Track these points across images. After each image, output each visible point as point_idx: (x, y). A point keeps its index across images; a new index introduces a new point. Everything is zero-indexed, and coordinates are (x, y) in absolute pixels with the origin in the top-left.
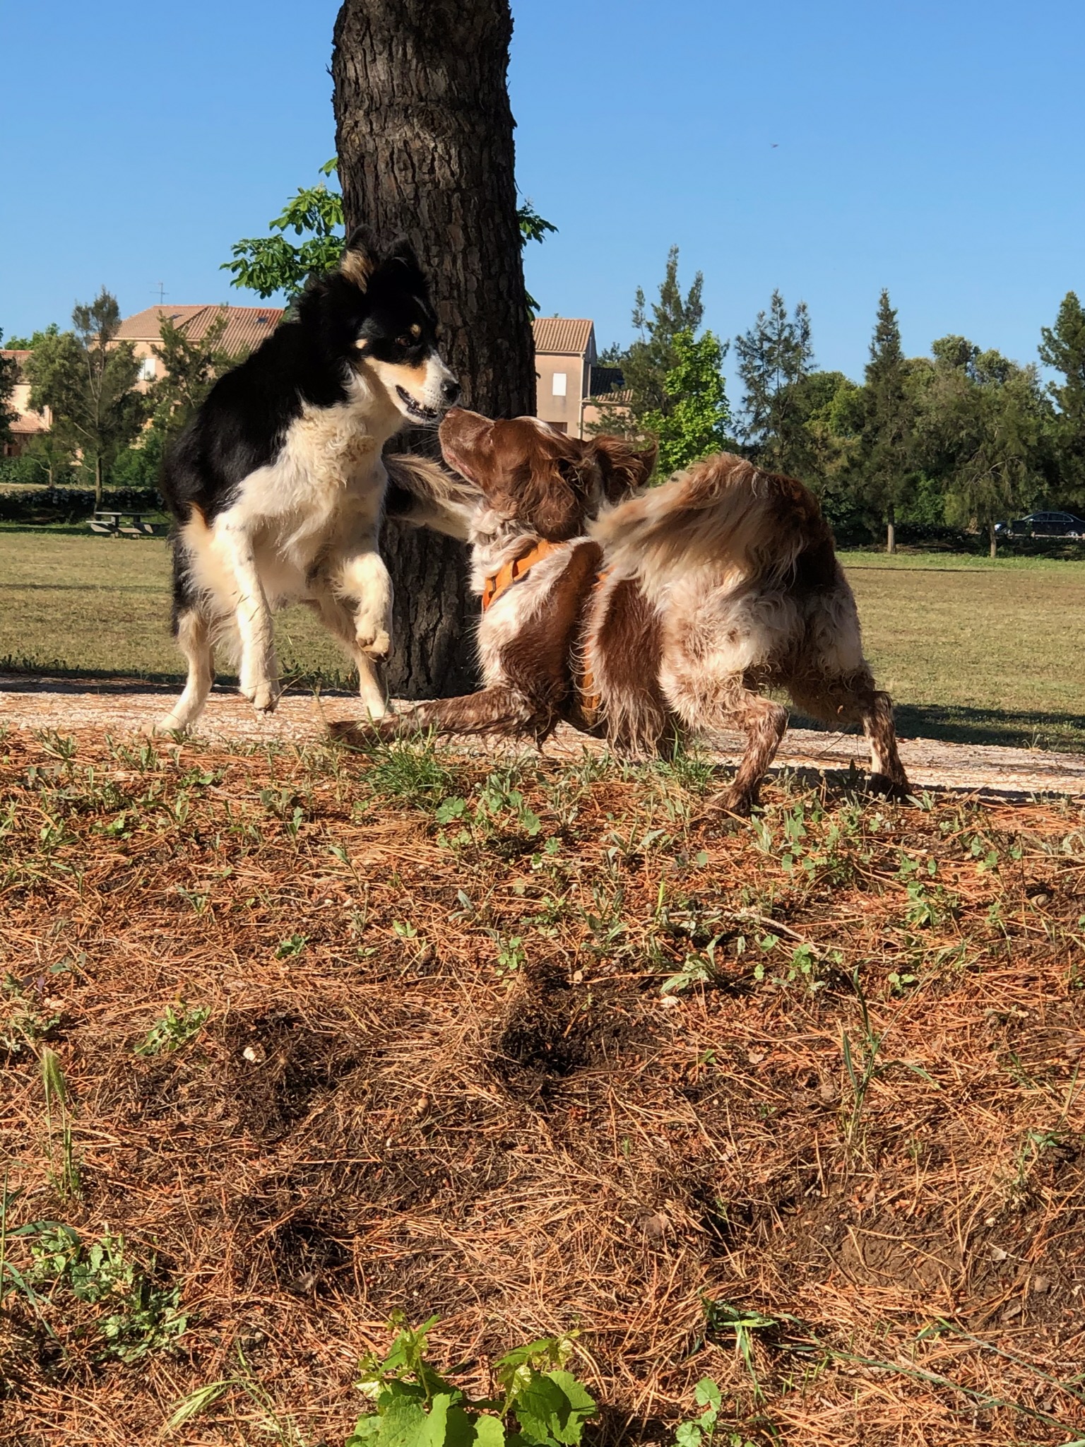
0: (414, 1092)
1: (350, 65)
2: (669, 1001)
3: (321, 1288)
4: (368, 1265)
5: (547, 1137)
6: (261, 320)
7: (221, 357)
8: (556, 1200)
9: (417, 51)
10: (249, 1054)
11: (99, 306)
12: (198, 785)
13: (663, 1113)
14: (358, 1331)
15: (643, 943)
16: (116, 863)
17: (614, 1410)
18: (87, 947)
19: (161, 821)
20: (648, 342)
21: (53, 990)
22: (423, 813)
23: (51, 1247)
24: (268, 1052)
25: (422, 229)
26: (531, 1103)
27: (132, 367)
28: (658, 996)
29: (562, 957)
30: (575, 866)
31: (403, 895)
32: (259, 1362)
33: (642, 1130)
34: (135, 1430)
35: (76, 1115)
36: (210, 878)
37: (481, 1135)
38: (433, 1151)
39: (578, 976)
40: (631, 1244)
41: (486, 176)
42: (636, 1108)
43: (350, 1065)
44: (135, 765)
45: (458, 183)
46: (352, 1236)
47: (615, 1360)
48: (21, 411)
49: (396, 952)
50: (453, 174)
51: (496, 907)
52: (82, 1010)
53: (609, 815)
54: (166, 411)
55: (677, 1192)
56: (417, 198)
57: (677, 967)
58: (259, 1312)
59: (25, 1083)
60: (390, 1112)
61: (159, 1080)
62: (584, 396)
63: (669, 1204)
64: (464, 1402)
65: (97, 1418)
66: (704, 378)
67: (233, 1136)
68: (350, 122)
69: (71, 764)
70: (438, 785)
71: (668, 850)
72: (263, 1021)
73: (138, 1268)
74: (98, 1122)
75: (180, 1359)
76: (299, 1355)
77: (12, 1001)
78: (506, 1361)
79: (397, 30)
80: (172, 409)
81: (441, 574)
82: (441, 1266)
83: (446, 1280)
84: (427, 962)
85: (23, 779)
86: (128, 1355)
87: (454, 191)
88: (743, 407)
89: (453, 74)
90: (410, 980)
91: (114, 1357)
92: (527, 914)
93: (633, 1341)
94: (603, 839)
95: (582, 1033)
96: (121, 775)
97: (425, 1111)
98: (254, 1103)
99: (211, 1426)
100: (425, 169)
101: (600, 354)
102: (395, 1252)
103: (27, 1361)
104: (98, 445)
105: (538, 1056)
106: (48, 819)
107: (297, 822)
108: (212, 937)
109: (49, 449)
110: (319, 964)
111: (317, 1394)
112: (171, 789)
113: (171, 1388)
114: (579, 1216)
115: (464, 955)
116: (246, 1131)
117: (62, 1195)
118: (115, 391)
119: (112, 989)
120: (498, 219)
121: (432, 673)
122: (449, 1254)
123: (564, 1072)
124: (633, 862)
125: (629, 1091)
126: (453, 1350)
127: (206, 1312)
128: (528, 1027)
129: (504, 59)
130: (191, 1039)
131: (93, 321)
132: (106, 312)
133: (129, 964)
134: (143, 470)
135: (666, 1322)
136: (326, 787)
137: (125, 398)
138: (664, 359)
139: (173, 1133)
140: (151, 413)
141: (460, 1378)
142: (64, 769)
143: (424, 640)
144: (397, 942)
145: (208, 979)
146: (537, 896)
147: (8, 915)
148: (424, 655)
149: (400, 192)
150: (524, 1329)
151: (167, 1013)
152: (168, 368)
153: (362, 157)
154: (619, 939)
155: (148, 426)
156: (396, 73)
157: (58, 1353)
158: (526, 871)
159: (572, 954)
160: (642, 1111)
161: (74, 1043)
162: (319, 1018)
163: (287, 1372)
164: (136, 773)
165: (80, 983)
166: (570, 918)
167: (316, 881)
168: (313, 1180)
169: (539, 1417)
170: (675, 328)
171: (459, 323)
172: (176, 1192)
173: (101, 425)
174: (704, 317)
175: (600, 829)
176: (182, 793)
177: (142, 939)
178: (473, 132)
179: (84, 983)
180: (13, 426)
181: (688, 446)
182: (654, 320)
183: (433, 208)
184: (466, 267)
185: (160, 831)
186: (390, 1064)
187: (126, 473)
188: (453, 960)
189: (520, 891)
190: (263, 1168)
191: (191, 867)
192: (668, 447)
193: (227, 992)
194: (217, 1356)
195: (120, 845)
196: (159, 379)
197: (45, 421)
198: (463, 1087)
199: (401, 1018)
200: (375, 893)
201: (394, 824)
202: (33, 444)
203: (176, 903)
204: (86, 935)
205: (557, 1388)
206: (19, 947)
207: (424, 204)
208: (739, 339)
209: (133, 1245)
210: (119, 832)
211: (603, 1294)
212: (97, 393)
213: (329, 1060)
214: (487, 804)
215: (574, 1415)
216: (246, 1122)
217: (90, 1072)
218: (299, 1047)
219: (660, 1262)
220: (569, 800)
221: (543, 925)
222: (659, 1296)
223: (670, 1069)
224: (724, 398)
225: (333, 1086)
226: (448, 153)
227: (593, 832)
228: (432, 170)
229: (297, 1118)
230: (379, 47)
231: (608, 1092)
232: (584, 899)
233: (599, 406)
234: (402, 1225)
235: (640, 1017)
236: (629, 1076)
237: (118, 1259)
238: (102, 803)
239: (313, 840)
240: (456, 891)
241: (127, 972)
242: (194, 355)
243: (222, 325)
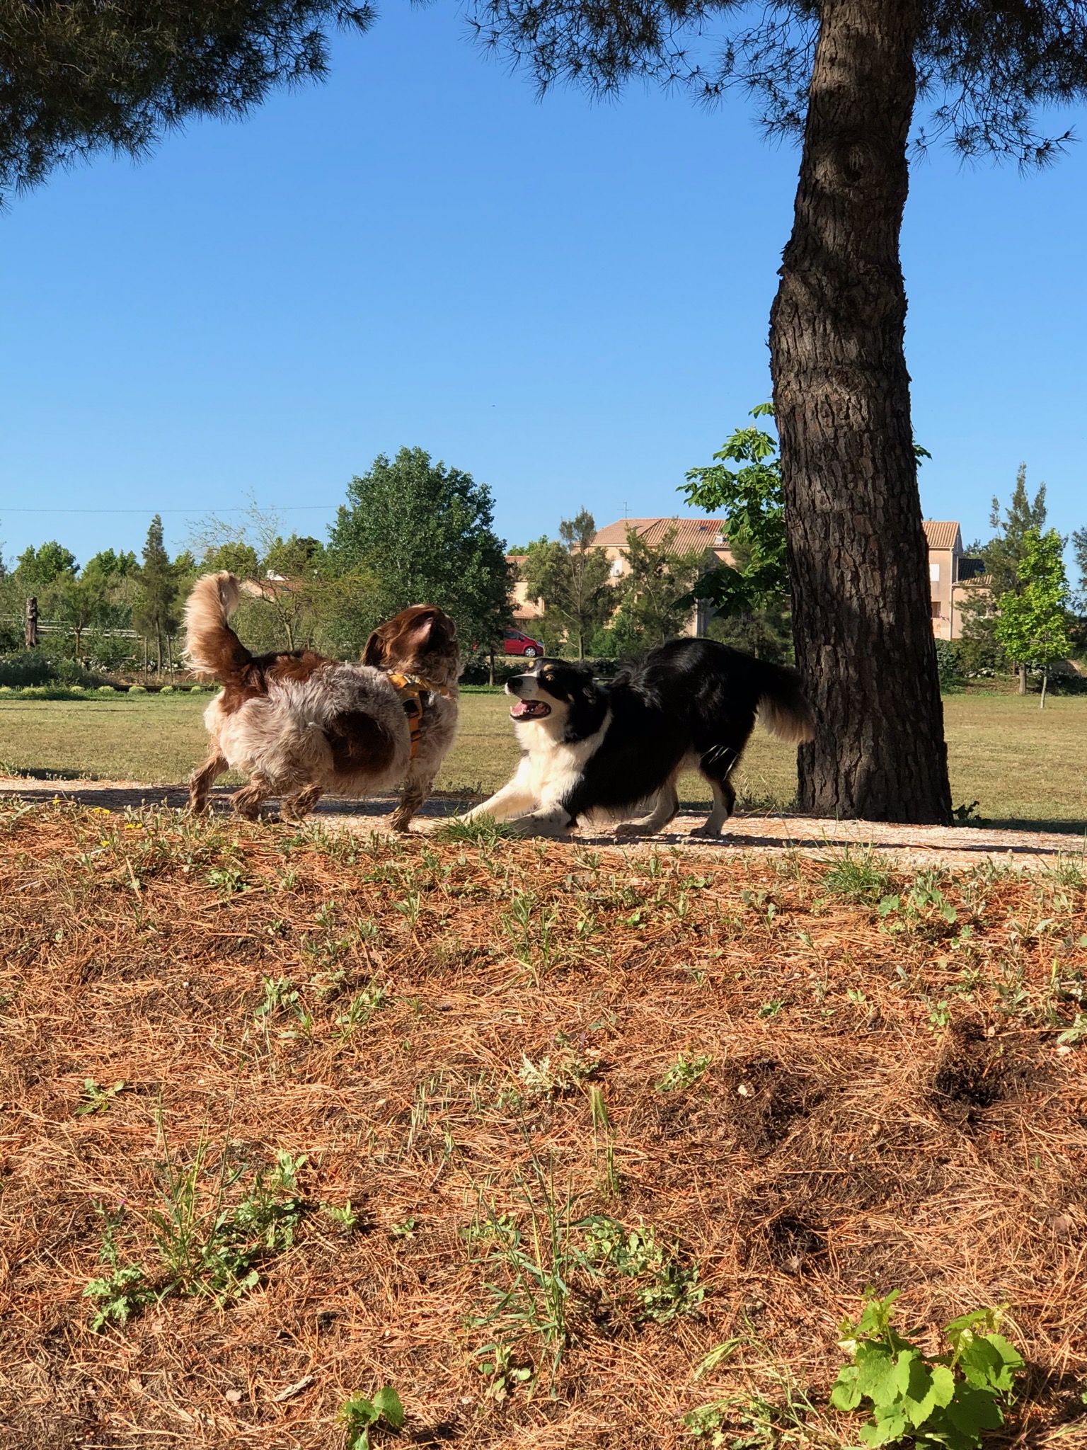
0: (870, 1119)
1: (783, 339)
2: (1063, 1050)
3: (805, 1269)
4: (840, 1252)
5: (974, 1155)
6: (702, 529)
7: (673, 558)
8: (983, 1203)
9: (835, 327)
10: (742, 1090)
11: (579, 521)
12: (694, 888)
13: (1063, 1137)
14: (835, 1302)
15: (1041, 1006)
16: (635, 947)
17: (1036, 1366)
18: (616, 1010)
19: (668, 915)
20: (1003, 538)
21: (592, 1043)
22: (865, 907)
23: (599, 1234)
24: (757, 1088)
25: (840, 461)
26: (960, 1128)
27: (605, 566)
28: (1055, 1046)
29: (979, 1017)
30: (985, 946)
31: (854, 970)
32: (760, 1324)
33: (1048, 1150)
34: (669, 1374)
35: (614, 1136)
36: (706, 957)
37: (922, 1152)
38: (886, 1165)
39: (991, 1031)
40: (1044, 1238)
41: (888, 420)
42: (1042, 1132)
43: (819, 1099)
44: (647, 873)
45: (867, 425)
46: (826, 1229)
47: (1036, 1328)
48: (521, 603)
49: (851, 1013)
50: (863, 419)
51: (926, 978)
52: (614, 1057)
53: (1009, 908)
54: (631, 600)
55: (1078, 1197)
56: (836, 438)
57: (1069, 1024)
58: (758, 1286)
59: (574, 1112)
60: (851, 1134)
61: (674, 1110)
62: (954, 581)
63: (1072, 1208)
64: (921, 1357)
65: (639, 1364)
66: (1049, 564)
67: (732, 1152)
68: (783, 382)
69: (598, 874)
70: (876, 886)
71: (1057, 934)
72: (752, 1066)
73: (666, 1252)
74: (630, 1141)
75: (700, 1321)
76: (791, 1319)
77: (562, 1051)
78: (953, 1326)
79: (819, 311)
80: (635, 599)
81: (861, 723)
82: (896, 1253)
83: (901, 1263)
84: (875, 1021)
85: (562, 885)
86: (662, 1317)
87: (865, 432)
88: (1080, 587)
89: (862, 343)
90: (862, 1034)
91: (650, 1319)
92: (950, 984)
93: (1049, 1313)
94: (1006, 926)
95: (997, 1074)
96: (635, 881)
97: (879, 1134)
98: (748, 1127)
99: (726, 1372)
100: (842, 416)
101: (965, 548)
102: (861, 1241)
103: (585, 1320)
104: (580, 627)
105: (964, 1092)
106: (582, 915)
107: (771, 915)
108: (711, 1003)
109: (542, 630)
110: (792, 1022)
111: (805, 1350)
112: (674, 890)
113: (694, 1343)
114: (1001, 1216)
115: (902, 1015)
116: (742, 1148)
117: (605, 1196)
118: (592, 586)
119: (636, 1041)
120: (898, 452)
121: (854, 799)
122: (901, 1244)
123: (984, 1104)
124: (1030, 944)
125: (1036, 1119)
126: (908, 1318)
127: (719, 1285)
128: (955, 1070)
129: (902, 330)
130: (698, 1079)
131: (575, 532)
132: (585, 526)
133: (649, 1023)
134: (614, 645)
135: (1074, 1298)
136: (791, 888)
137: (599, 591)
138: (1017, 551)
139: (688, 1149)
140: (619, 601)
141: (915, 1339)
142: (593, 876)
143: (848, 774)
144: (851, 1005)
145: (709, 1034)
146: (957, 970)
147: (556, 986)
148: (848, 786)
149: (823, 434)
150: (963, 1303)
151: (679, 1061)
152: (633, 567)
153: (793, 408)
154: (1022, 1004)
155: (617, 611)
156: (819, 344)
157: (607, 1315)
158: (947, 951)
159: (986, 1014)
160: (1047, 1135)
161: (609, 1082)
162: (794, 1063)
163: (782, 1332)
164: (647, 880)
165: (612, 1037)
166: (983, 986)
167: (788, 960)
168: (794, 1186)
169: (980, 1369)
170: (1024, 527)
171: (871, 532)
172: (691, 1194)
173: (582, 611)
174: (1047, 517)
175: (1002, 919)
176: (682, 894)
177: (657, 1004)
178: (879, 386)
179: (615, 1037)
180: (516, 614)
181: (1037, 618)
182: (1009, 522)
183: (848, 445)
184: (874, 489)
185: (667, 923)
186: (850, 1098)
187: (601, 648)
188: (894, 1018)
189: (943, 965)
190: (756, 1176)
191: (692, 950)
192: (1021, 619)
193: (723, 1043)
194: (729, 1319)
195: (637, 933)
196: (626, 575)
197: (539, 609)
198: (908, 1116)
199: (857, 1062)
200: (832, 968)
201: (844, 916)
202: (530, 627)
203: (682, 976)
204: (615, 1001)
205: (993, 1347)
206: (565, 1010)
207: (842, 442)
208: (1075, 534)
209: (662, 1234)
210: (636, 924)
211: (1023, 1276)
212: (579, 589)
213: (803, 1094)
214: (915, 901)
215: (1006, 1368)
216: (742, 1143)
217: (622, 1104)
218: (782, 1085)
219: (1067, 1252)
220: (977, 897)
221: (961, 991)
222: (1068, 1278)
223: (1067, 1102)
224: (1065, 580)
225: (807, 1115)
226: (859, 403)
227: (997, 921)
228: (847, 417)
229: (780, 1138)
230: (805, 325)
231: (1020, 1120)
232: (992, 971)
233: (966, 588)
234: (864, 1221)
235: (1041, 1062)
236: (1035, 1108)
237: (650, 1245)
238: (622, 902)
239: (783, 928)
240: (894, 966)
241: (647, 1029)
242: (653, 556)
243: (674, 533)
